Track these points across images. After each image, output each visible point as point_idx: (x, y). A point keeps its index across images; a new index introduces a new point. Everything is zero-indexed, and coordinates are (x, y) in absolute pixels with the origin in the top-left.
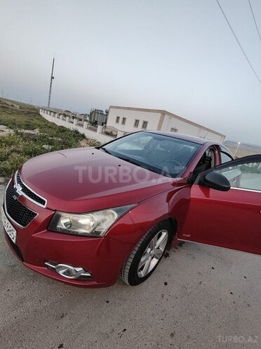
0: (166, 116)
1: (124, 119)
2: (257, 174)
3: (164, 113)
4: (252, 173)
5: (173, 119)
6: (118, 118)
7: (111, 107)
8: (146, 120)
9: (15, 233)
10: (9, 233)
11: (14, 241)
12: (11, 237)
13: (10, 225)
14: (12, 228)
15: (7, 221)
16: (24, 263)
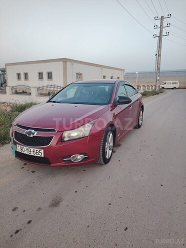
0: (68, 63)
1: (26, 74)
2: (157, 95)
3: (65, 61)
4: (153, 95)
5: (75, 64)
6: (19, 75)
7: (7, 65)
8: (50, 71)
9: (42, 151)
10: (36, 155)
11: (42, 156)
12: (39, 155)
13: (36, 150)
14: (39, 150)
15: (32, 149)
16: (52, 165)
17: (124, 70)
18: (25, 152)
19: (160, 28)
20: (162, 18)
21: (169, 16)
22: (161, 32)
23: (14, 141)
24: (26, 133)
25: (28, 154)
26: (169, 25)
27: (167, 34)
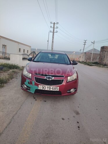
9: (58, 88)
10: (54, 90)
11: (58, 90)
12: (56, 90)
13: (54, 87)
14: (56, 87)
15: (52, 87)
16: (62, 95)
17: (31, 47)
18: (46, 89)
19: (53, 28)
20: (54, 23)
21: (57, 23)
22: (54, 30)
23: (35, 83)
24: (46, 78)
25: (48, 90)
26: (57, 28)
27: (57, 32)
